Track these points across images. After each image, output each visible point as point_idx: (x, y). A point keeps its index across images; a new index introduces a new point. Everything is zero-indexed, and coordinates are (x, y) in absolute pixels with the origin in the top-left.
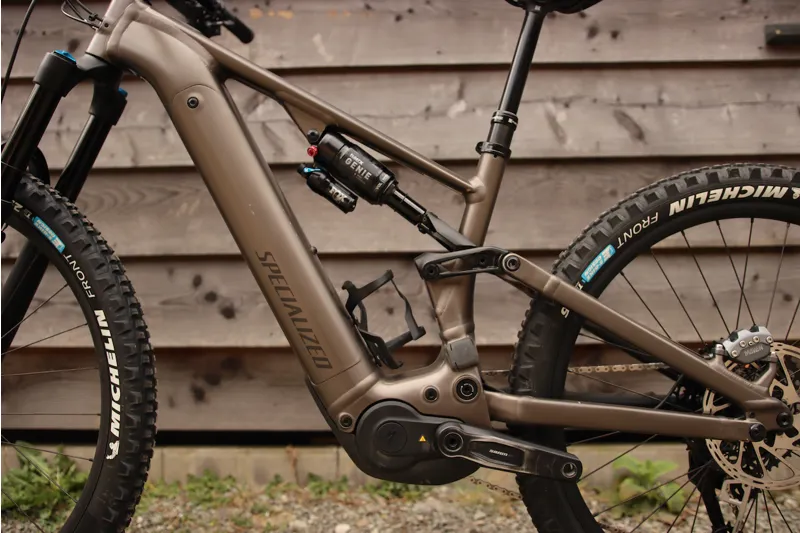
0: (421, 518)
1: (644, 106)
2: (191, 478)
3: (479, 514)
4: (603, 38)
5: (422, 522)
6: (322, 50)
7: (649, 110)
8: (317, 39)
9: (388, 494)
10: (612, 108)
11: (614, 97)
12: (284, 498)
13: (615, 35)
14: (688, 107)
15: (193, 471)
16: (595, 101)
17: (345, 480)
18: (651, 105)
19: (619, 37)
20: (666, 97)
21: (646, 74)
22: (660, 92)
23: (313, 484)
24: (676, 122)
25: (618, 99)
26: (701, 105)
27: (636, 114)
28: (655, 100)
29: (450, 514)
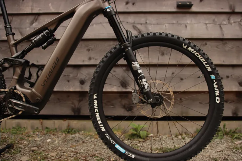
0: (71, 138)
1: (141, 24)
2: (13, 128)
3: (88, 138)
4: (130, 5)
5: (71, 139)
6: (51, 8)
7: (143, 25)
8: (50, 5)
9: (66, 133)
10: (132, 24)
11: (133, 21)
12: (37, 133)
13: (133, 4)
14: (154, 24)
15: (14, 126)
16: (127, 22)
17: (56, 129)
18: (144, 24)
19: (135, 5)
20: (148, 22)
21: (142, 15)
22: (146, 20)
23: (47, 130)
24: (150, 29)
25: (134, 22)
26: (158, 24)
27: (139, 26)
28: (144, 22)
29: (80, 138)
